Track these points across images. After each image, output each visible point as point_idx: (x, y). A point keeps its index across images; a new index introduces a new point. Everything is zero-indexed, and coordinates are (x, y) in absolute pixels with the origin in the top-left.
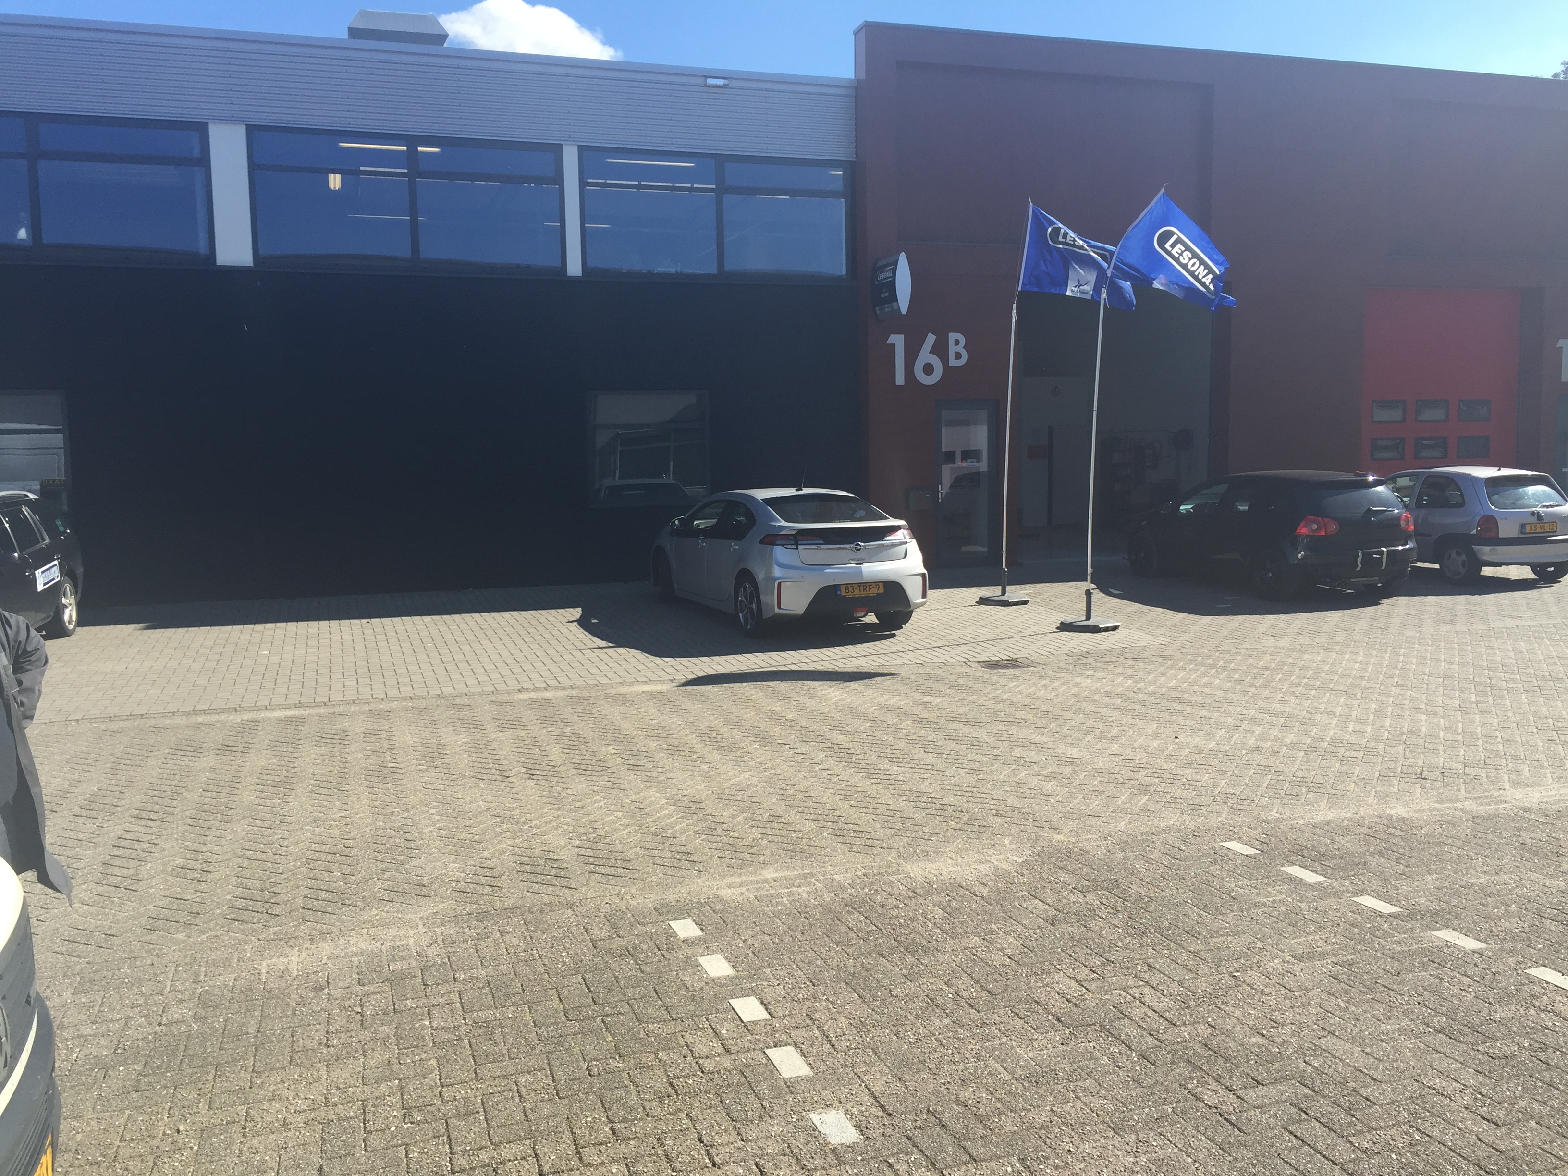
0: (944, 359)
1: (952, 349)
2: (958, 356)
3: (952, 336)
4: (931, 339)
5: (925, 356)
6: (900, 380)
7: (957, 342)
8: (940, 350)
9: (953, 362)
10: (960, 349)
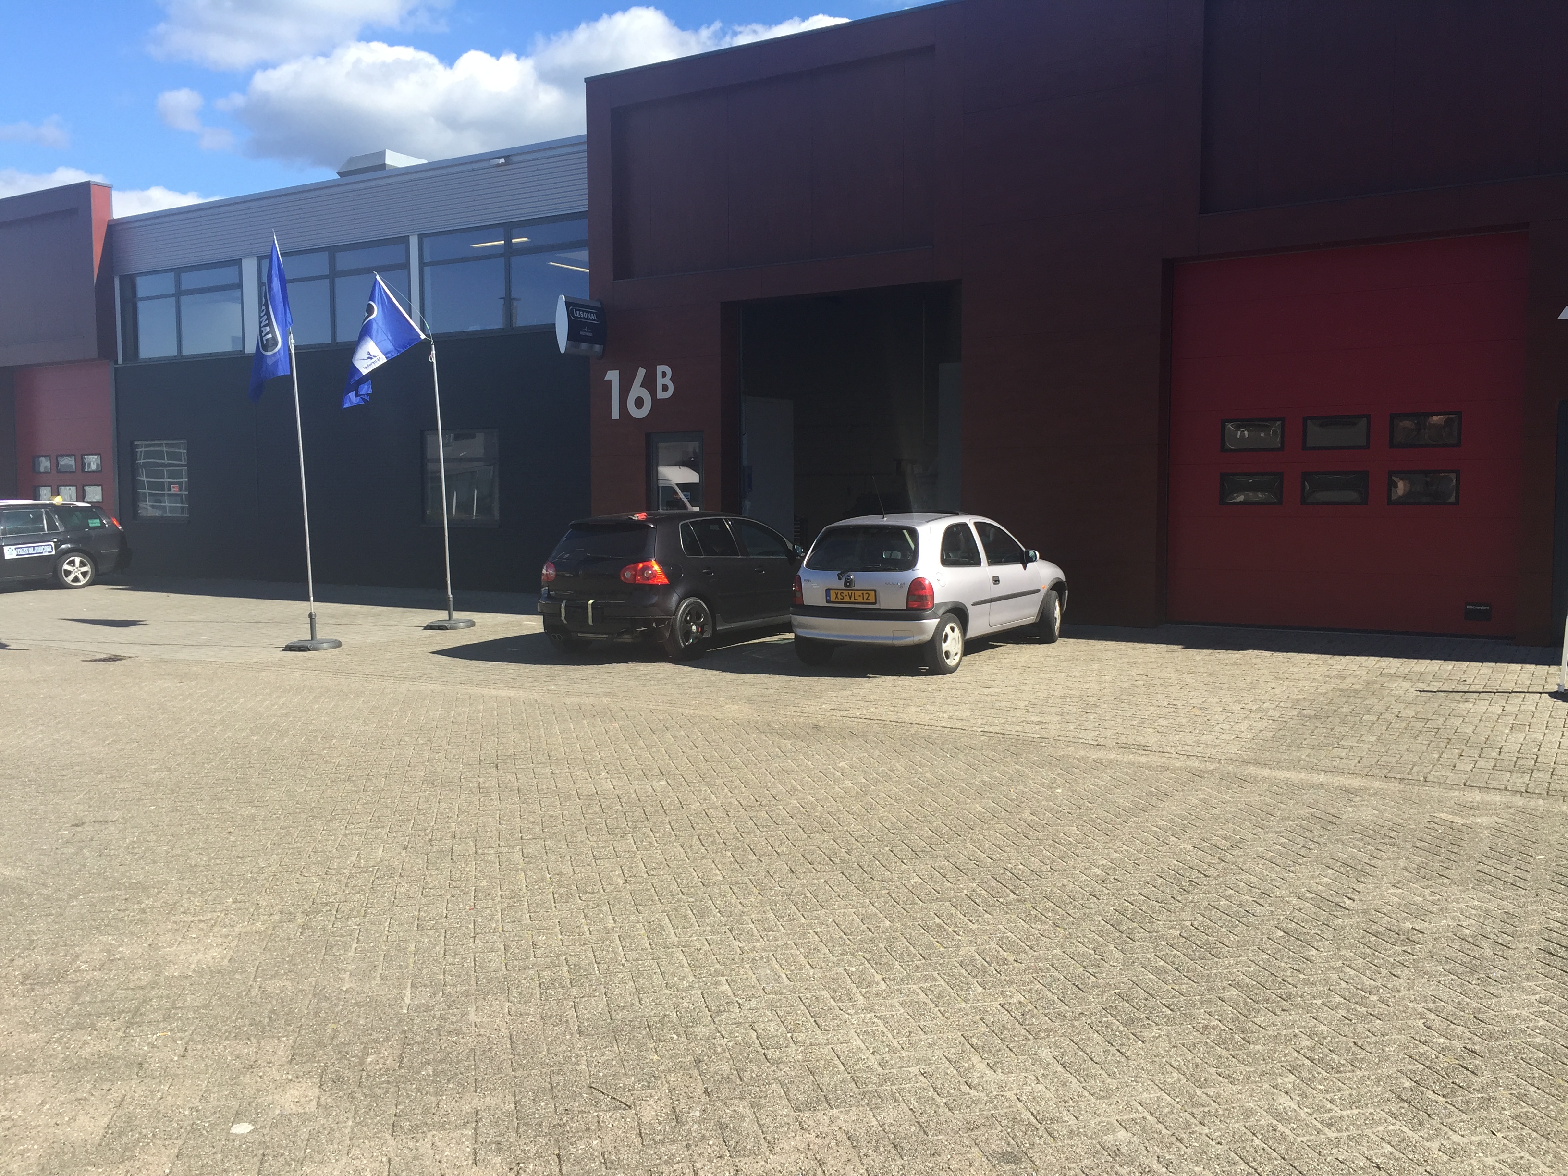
0: (653, 392)
1: (660, 381)
2: (665, 388)
3: (660, 369)
4: (641, 372)
5: (637, 390)
6: (615, 415)
7: (664, 374)
8: (649, 383)
9: (661, 395)
10: (667, 381)
